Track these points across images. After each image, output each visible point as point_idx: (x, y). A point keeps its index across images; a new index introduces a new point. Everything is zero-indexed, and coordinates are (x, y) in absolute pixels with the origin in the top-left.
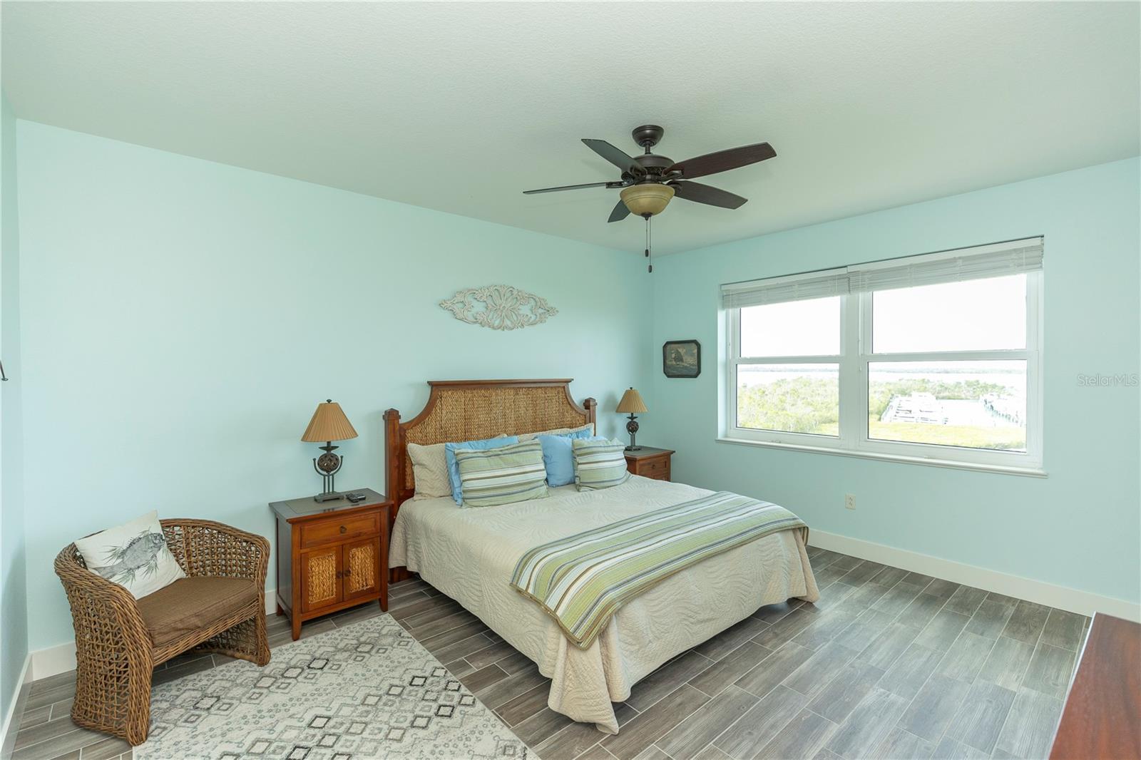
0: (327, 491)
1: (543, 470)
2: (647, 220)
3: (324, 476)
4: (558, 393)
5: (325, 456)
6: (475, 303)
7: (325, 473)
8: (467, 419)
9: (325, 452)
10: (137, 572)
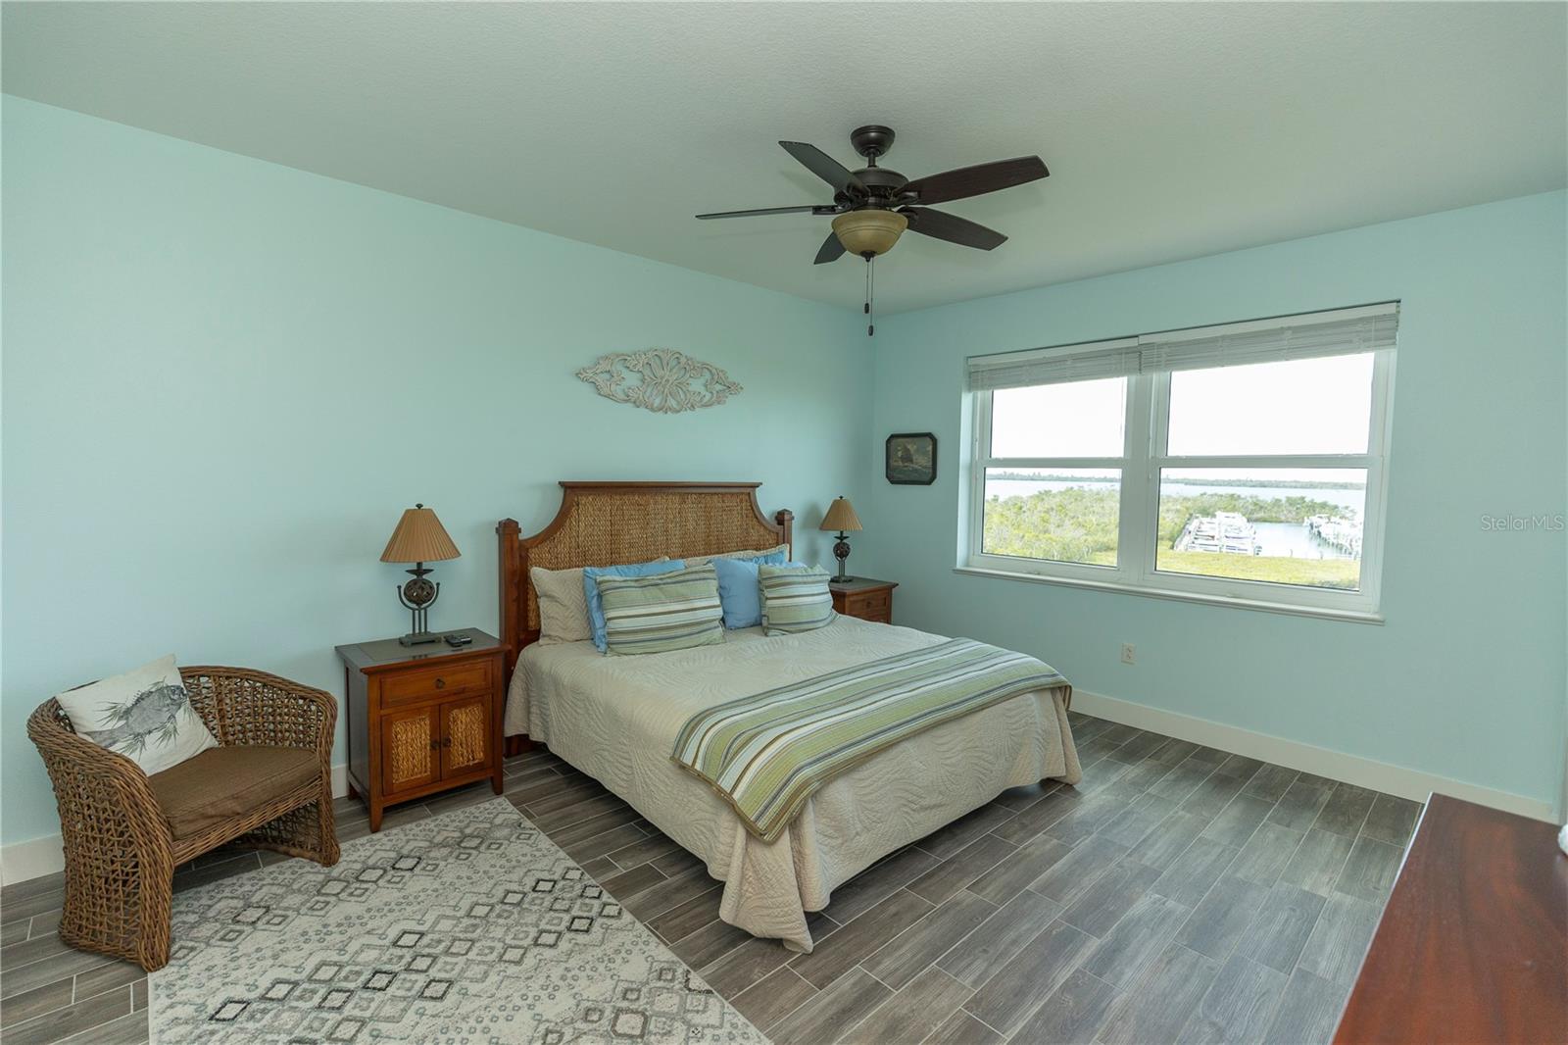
0: (417, 631)
1: (718, 606)
2: (868, 261)
3: (414, 610)
4: (741, 501)
5: (414, 582)
6: (625, 373)
7: (414, 606)
8: (614, 536)
9: (415, 577)
10: (148, 739)
